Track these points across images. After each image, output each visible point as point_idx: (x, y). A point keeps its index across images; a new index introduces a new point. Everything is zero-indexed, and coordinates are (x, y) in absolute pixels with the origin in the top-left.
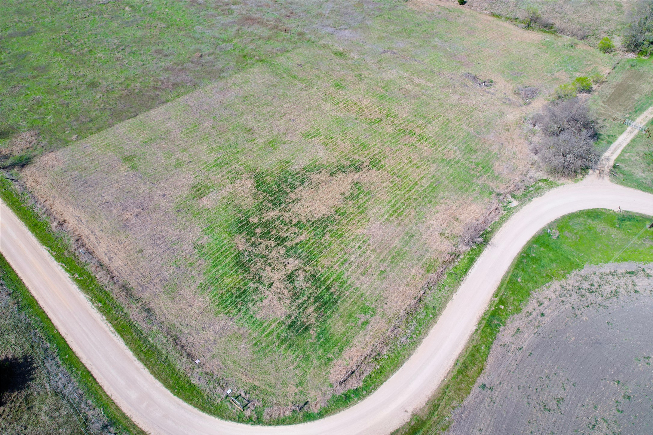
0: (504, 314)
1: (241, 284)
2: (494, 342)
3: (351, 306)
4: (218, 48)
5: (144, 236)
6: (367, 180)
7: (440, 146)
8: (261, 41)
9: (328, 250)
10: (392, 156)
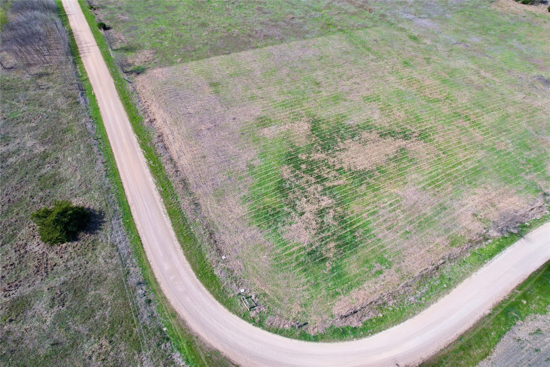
0: (525, 309)
1: (277, 206)
2: (507, 332)
3: (370, 253)
4: (308, 14)
5: (210, 146)
6: (413, 149)
8: (346, 15)
9: (361, 199)
10: (442, 134)
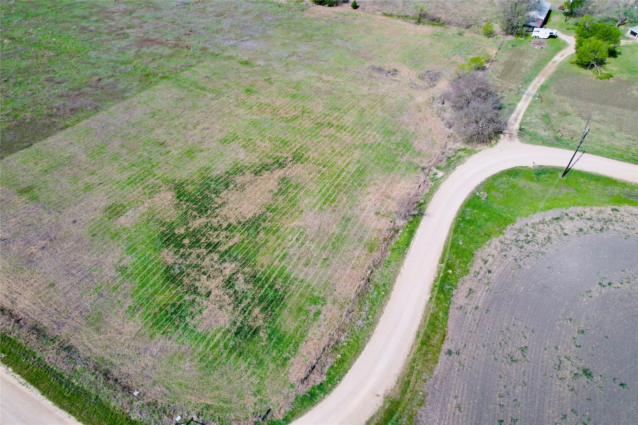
0: (453, 278)
1: (175, 299)
2: (450, 306)
3: (300, 299)
4: (117, 70)
5: (54, 269)
6: (294, 174)
7: (359, 133)
8: (162, 60)
9: (264, 248)
10: (314, 149)
